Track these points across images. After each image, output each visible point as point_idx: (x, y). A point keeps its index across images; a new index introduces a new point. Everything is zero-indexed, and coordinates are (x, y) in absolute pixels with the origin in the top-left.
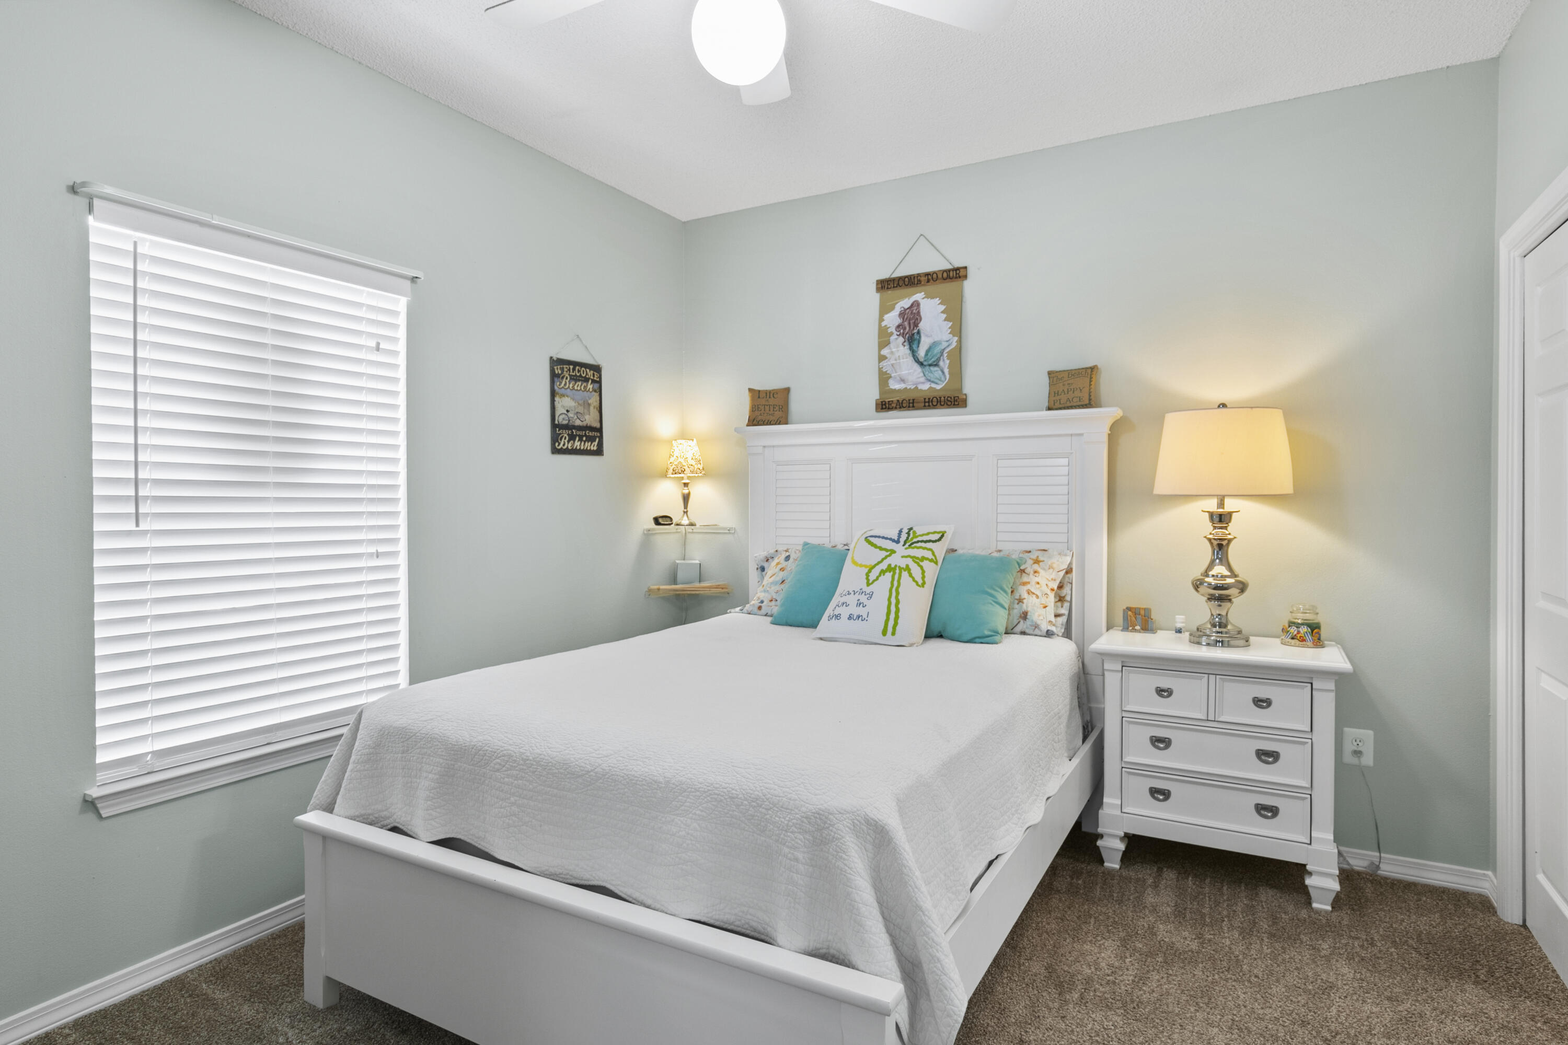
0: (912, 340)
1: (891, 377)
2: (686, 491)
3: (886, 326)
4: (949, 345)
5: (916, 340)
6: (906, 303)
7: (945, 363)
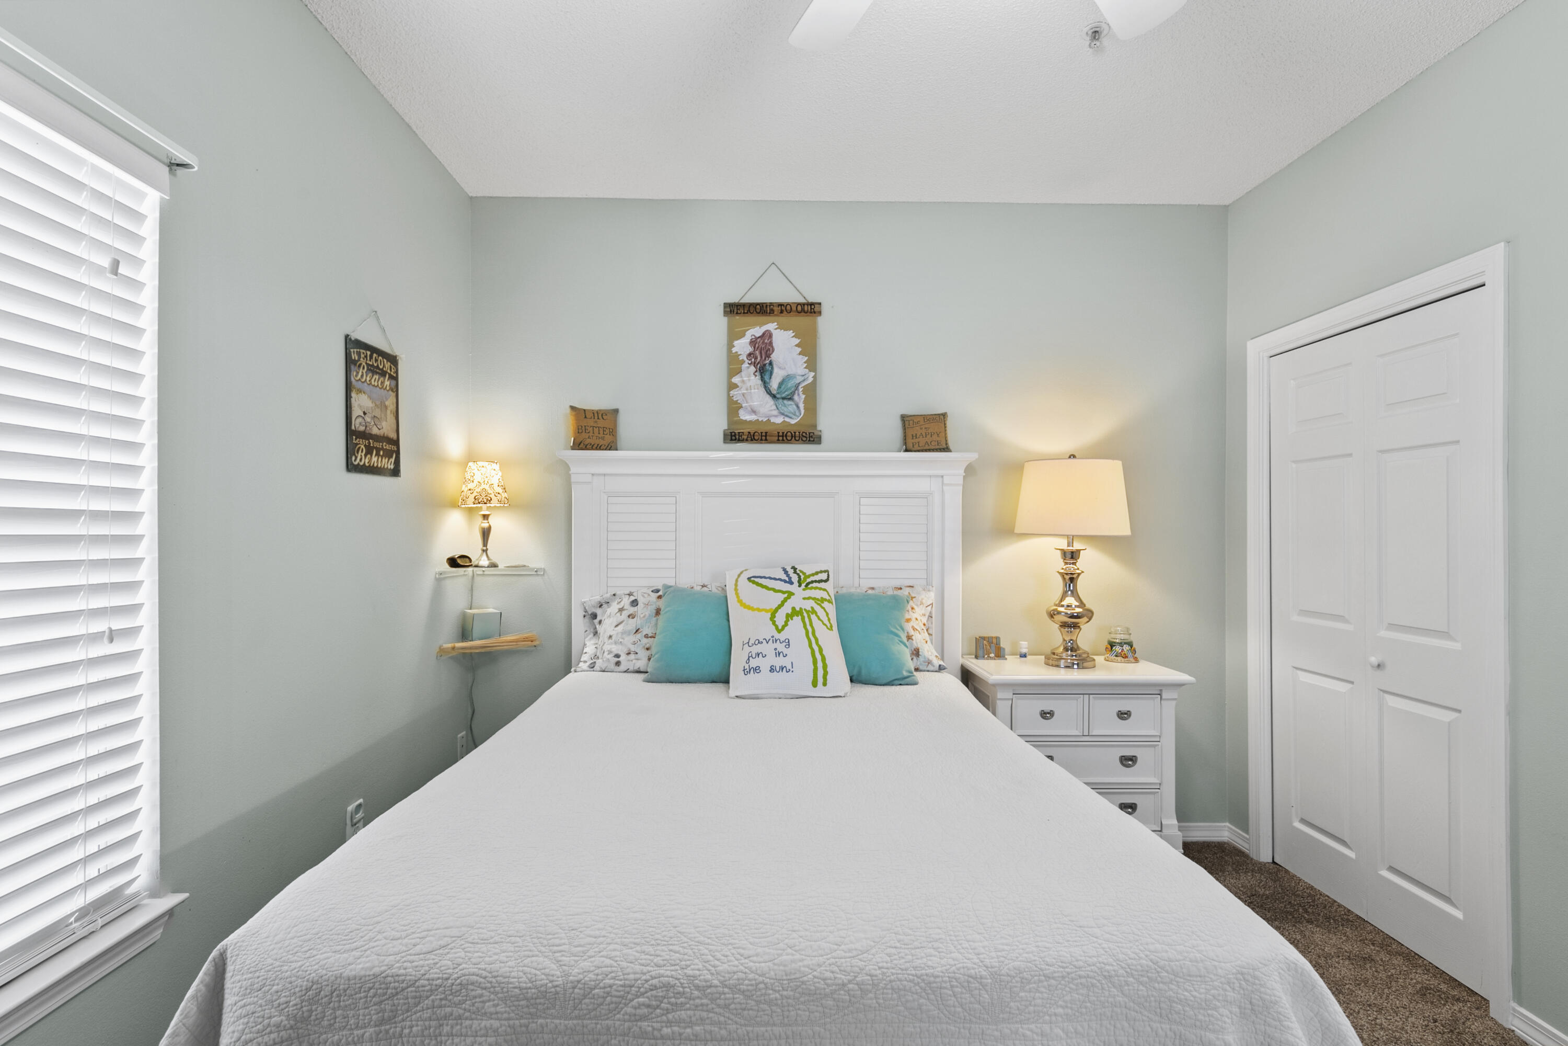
0: (764, 370)
1: (742, 407)
2: (486, 525)
3: (736, 352)
4: (804, 380)
5: (768, 370)
6: (757, 331)
7: (800, 398)
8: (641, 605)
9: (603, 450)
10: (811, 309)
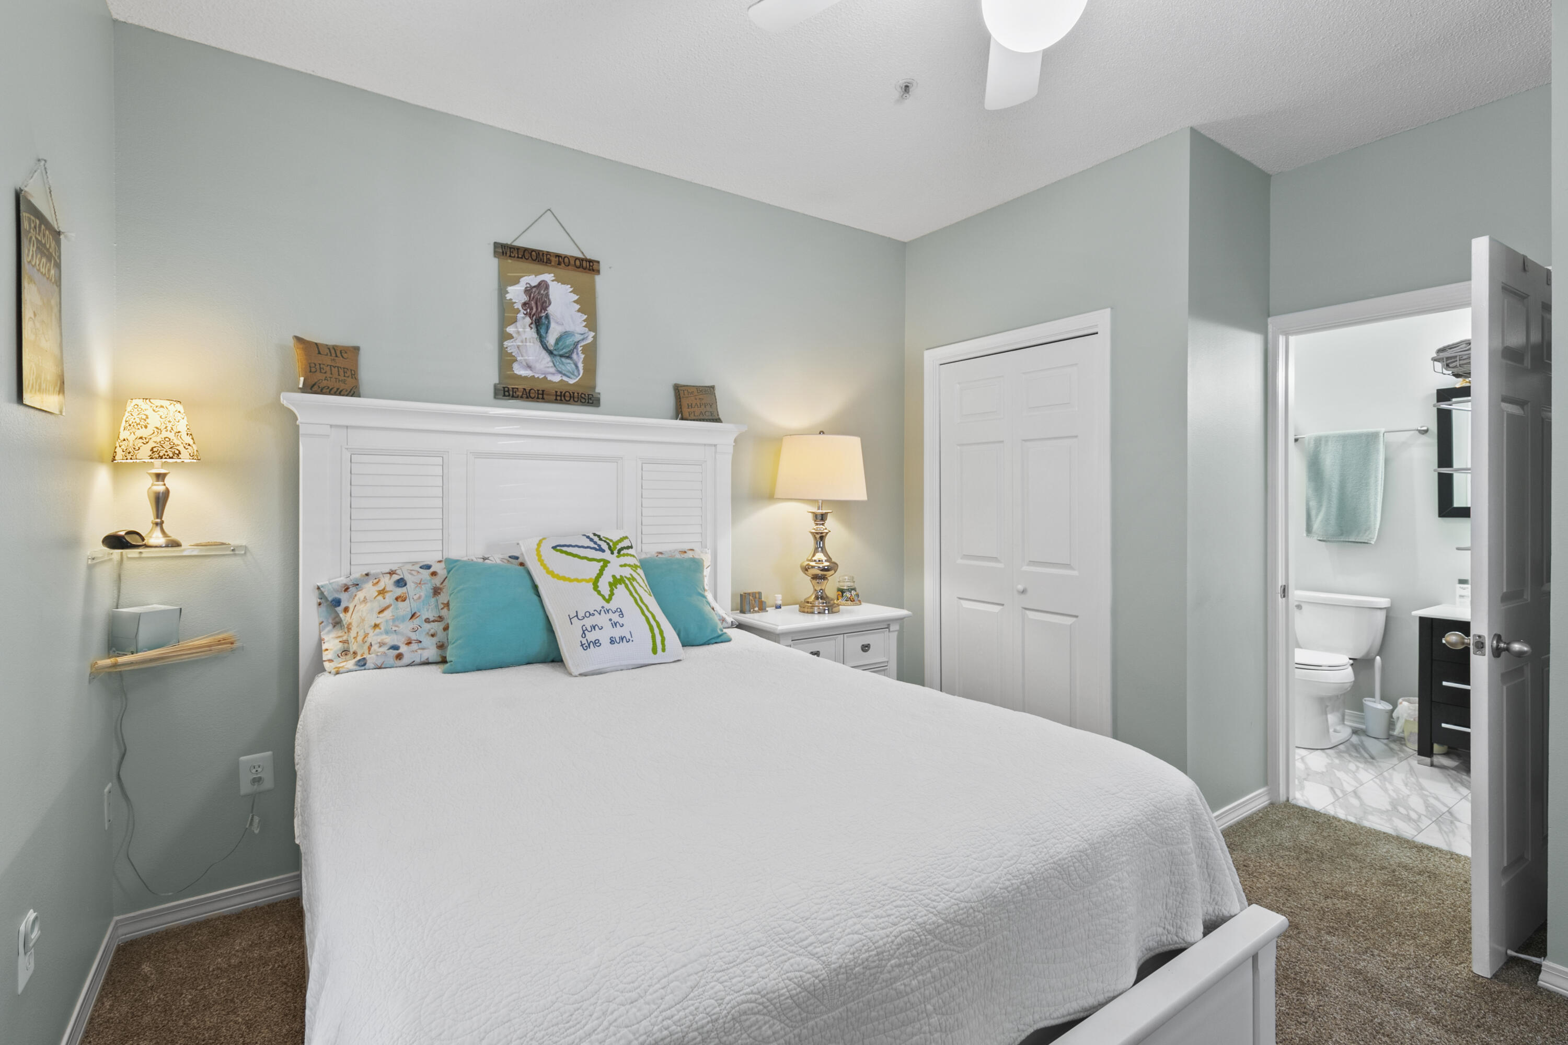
0: (540, 323)
1: (516, 360)
2: (160, 488)
3: (511, 299)
4: (583, 339)
5: (544, 324)
6: (533, 280)
7: (579, 357)
8: (411, 585)
9: (343, 395)
10: (589, 266)
